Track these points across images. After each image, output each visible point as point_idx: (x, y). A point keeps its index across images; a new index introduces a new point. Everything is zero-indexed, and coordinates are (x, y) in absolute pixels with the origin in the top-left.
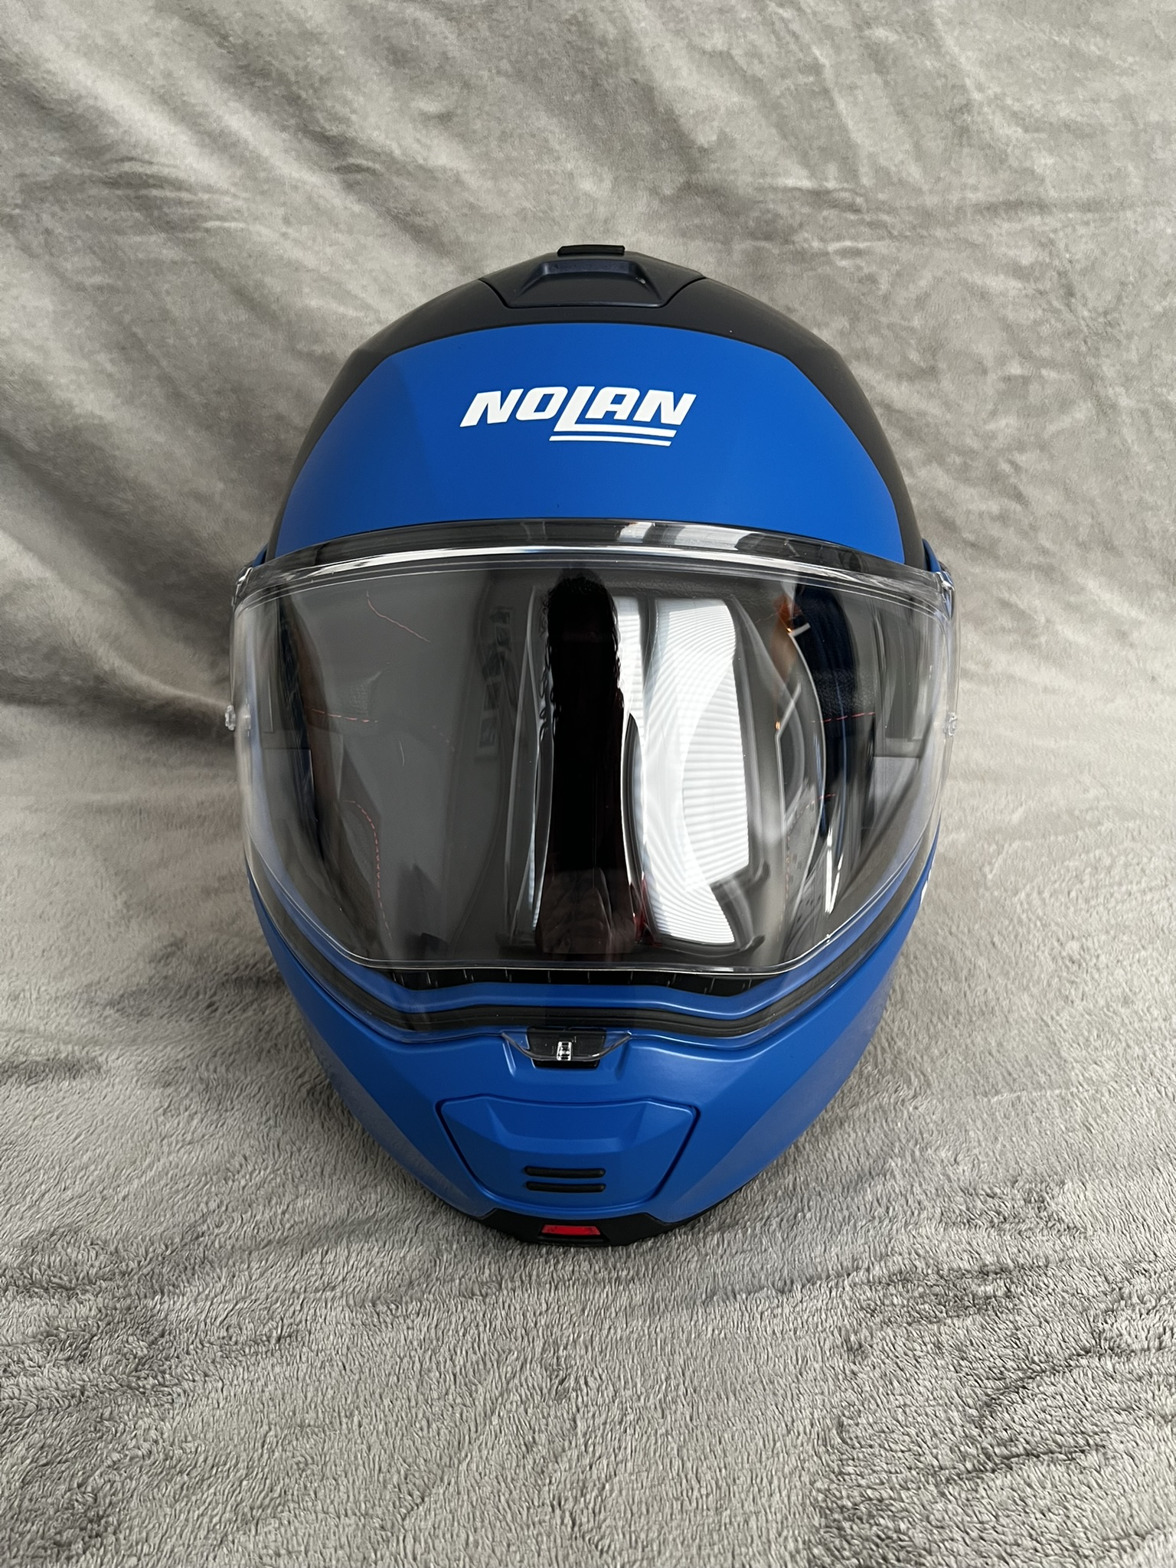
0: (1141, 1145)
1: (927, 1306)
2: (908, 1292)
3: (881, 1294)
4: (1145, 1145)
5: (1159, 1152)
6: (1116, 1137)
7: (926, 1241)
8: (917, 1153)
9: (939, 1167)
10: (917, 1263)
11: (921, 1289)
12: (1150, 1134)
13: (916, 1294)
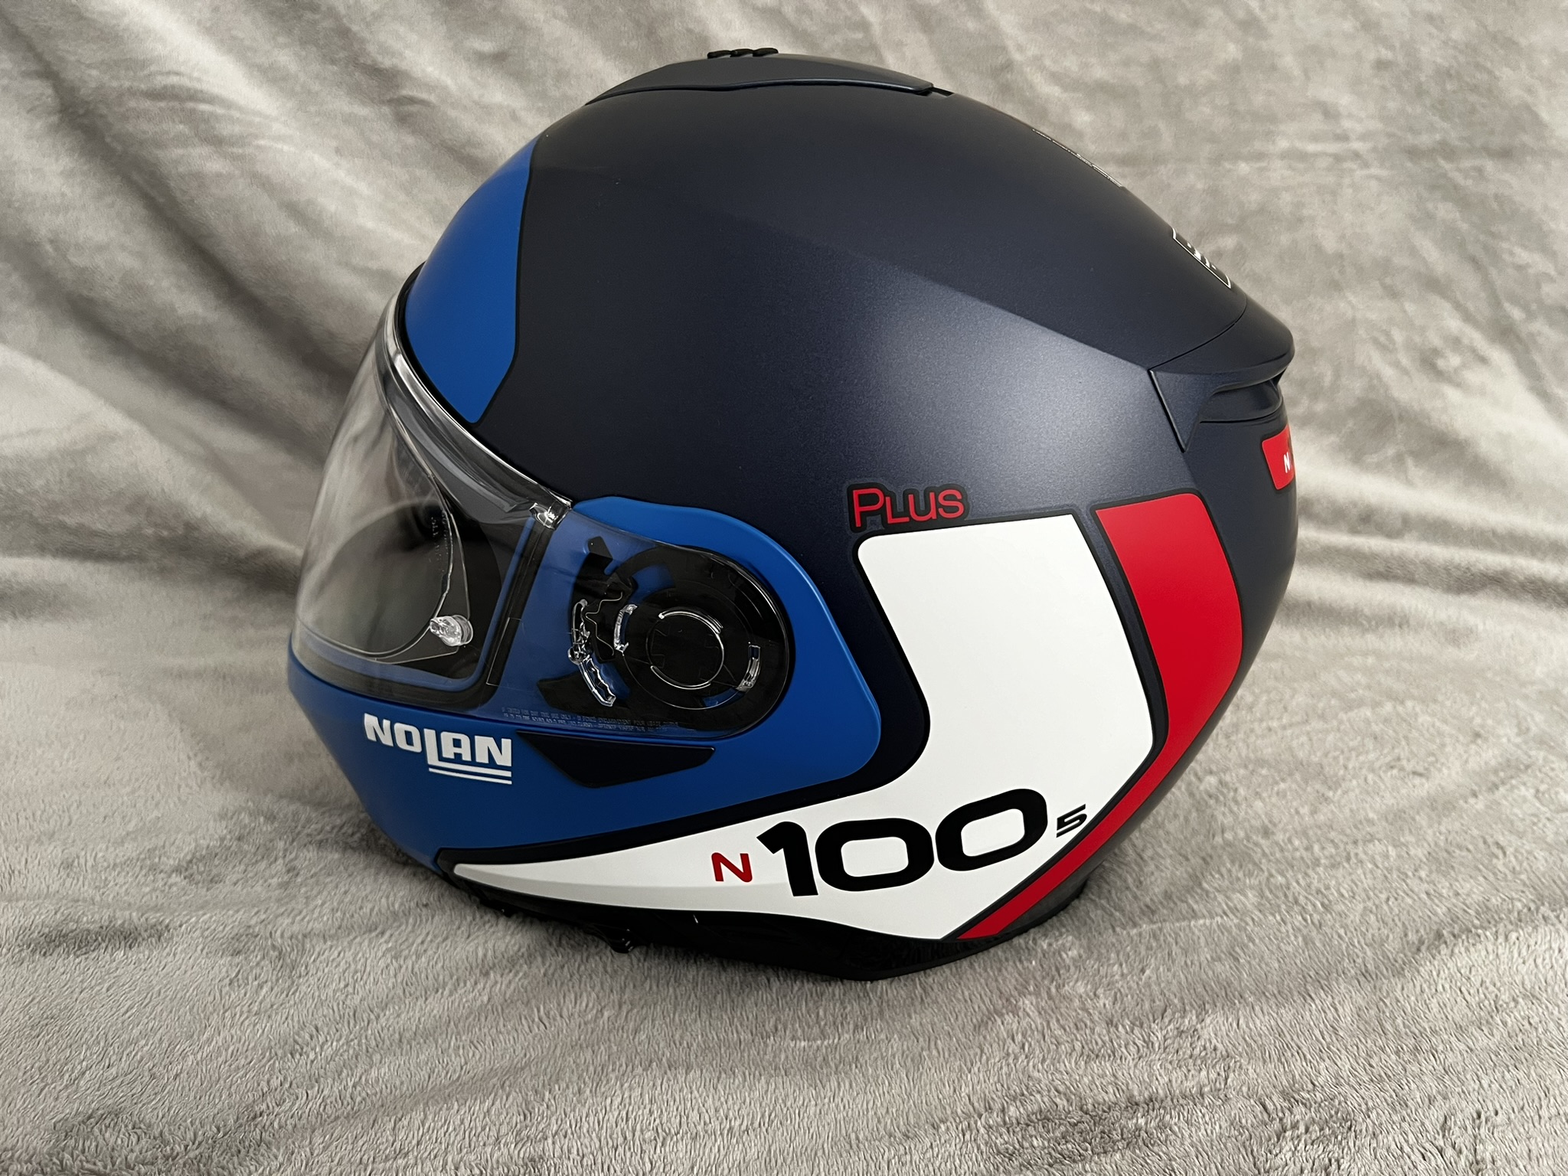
0: (1289, 973)
1: (1069, 1146)
2: (1048, 1132)
3: (1020, 1137)
4: (1294, 973)
5: (1309, 979)
6: (1264, 966)
7: (1066, 1076)
8: (1053, 990)
9: (1077, 1003)
10: (1058, 1100)
11: (1063, 1128)
12: (1298, 962)
13: (1058, 1134)
